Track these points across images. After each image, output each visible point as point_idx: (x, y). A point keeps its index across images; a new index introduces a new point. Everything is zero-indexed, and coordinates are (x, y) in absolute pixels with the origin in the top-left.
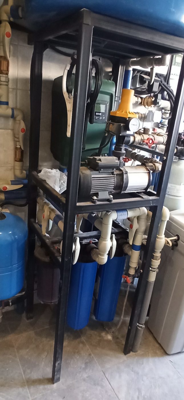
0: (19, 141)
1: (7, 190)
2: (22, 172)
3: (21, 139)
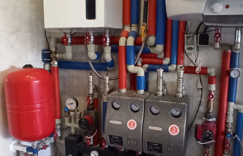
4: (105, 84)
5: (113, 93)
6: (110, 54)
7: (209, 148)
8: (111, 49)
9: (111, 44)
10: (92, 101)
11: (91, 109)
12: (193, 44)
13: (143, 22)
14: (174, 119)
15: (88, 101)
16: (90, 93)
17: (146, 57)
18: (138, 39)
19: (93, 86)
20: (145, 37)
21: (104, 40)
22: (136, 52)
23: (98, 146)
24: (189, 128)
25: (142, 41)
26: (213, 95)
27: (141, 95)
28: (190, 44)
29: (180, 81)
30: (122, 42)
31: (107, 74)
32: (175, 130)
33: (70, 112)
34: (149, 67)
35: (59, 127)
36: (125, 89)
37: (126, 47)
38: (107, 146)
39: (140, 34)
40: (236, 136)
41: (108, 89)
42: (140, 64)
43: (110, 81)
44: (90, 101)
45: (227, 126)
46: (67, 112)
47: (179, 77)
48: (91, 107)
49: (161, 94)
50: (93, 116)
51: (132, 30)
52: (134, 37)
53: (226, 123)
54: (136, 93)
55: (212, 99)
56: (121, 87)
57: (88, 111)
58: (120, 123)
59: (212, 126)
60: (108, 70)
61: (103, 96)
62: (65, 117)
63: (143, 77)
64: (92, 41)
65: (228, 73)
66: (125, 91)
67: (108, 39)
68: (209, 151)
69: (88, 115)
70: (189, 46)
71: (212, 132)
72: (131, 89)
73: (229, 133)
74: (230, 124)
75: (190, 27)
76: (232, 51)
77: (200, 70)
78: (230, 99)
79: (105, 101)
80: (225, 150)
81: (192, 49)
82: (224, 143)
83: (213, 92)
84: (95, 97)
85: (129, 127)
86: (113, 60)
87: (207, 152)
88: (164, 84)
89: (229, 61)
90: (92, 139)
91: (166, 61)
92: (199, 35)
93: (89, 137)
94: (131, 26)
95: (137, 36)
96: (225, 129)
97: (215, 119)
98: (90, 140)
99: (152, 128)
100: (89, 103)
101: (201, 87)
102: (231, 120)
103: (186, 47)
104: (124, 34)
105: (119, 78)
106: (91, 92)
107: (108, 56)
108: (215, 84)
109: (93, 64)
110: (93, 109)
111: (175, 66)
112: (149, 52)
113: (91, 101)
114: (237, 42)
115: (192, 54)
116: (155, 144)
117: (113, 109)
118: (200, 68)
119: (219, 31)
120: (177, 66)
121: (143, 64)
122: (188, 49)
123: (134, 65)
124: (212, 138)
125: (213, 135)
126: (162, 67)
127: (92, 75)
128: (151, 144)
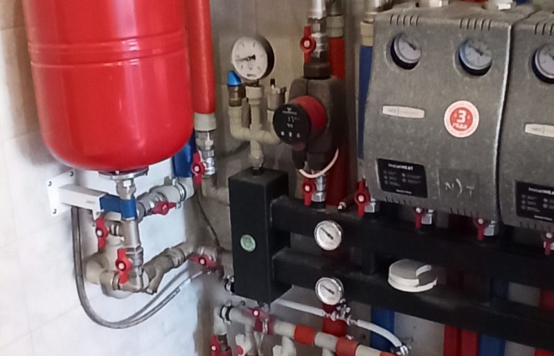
5: (397, 9)
10: (323, 47)
11: (317, 75)
15: (307, 43)
16: (314, 17)
23: (340, 207)
33: (247, 88)
35: (209, 142)
41: (377, 0)
44: (315, 46)
46: (236, 89)
48: (317, 67)
50: (324, 101)
54: (483, 7)
57: (306, 80)
58: (420, 114)
61: (362, 23)
62: (230, 108)
66: (440, 4)
69: (307, 94)
79: (367, 42)
84: (334, 34)
93: (310, 173)
98: (312, 183)
99: (536, 129)
100: (310, 53)
106: (319, 11)
110: (324, 75)
113: (318, 45)
116: (545, 192)
117: (394, 65)
128: (530, 189)
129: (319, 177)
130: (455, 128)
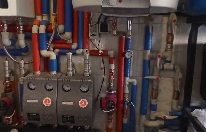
0: (177, 86)
1: (166, 119)
2: (177, 107)
3: (179, 85)
4: (21, 68)
5: (29, 75)
6: (24, 40)
7: (112, 115)
8: (24, 36)
9: (24, 31)
10: (9, 84)
11: (8, 91)
12: (96, 32)
13: (53, 13)
14: (83, 94)
15: (5, 84)
16: (7, 77)
17: (56, 43)
18: (49, 27)
19: (9, 70)
20: (55, 25)
21: (18, 28)
22: (48, 38)
23: (17, 124)
24: (95, 101)
25: (53, 28)
26: (113, 72)
27: (54, 75)
28: (93, 31)
29: (87, 62)
30: (35, 29)
31: (22, 59)
32: (84, 103)
34: (59, 51)
36: (39, 71)
37: (39, 34)
38: (25, 123)
39: (51, 23)
40: (132, 103)
41: (23, 73)
42: (52, 49)
43: (25, 65)
44: (7, 85)
45: (125, 96)
47: (85, 59)
48: (8, 89)
49: (71, 74)
50: (11, 98)
51: (43, 19)
52: (45, 26)
53: (124, 94)
54: (50, 74)
55: (113, 76)
56: (35, 70)
57: (5, 93)
58: (37, 101)
59: (113, 97)
60: (23, 56)
61: (20, 78)
63: (55, 60)
64: (6, 28)
65: (124, 55)
66: (39, 73)
67: (21, 27)
68: (112, 118)
69: (6, 97)
70: (92, 33)
71: (114, 102)
72: (44, 71)
73: (126, 101)
74: (127, 95)
75: (93, 17)
76: (125, 37)
77: (102, 52)
78: (126, 75)
79: (22, 83)
80: (124, 115)
81: (95, 35)
82: (123, 109)
83: (113, 70)
84: (12, 80)
85: (45, 104)
86: (27, 46)
87: (111, 119)
88: (73, 66)
89: (124, 45)
90: (11, 118)
91: (74, 46)
92: (100, 24)
93: (8, 117)
94: (42, 16)
95: (48, 25)
96: (123, 99)
97: (115, 92)
98: (9, 119)
99: (65, 103)
100: (6, 86)
101: (103, 67)
102: (127, 91)
103: (90, 34)
104: (36, 22)
105: (34, 62)
106: (8, 75)
107: (22, 43)
108: (114, 63)
109: (8, 50)
110: (10, 91)
111: (81, 50)
112: (59, 39)
114: (129, 30)
115: (95, 40)
116: (68, 117)
117: (29, 89)
118: (102, 51)
119: (116, 21)
120: (84, 50)
121: (54, 49)
122: (92, 36)
123: (46, 50)
124: (114, 107)
125: (115, 104)
126: (71, 51)
127: (7, 61)
128: (65, 117)
129: (10, 118)
130: (46, 104)
